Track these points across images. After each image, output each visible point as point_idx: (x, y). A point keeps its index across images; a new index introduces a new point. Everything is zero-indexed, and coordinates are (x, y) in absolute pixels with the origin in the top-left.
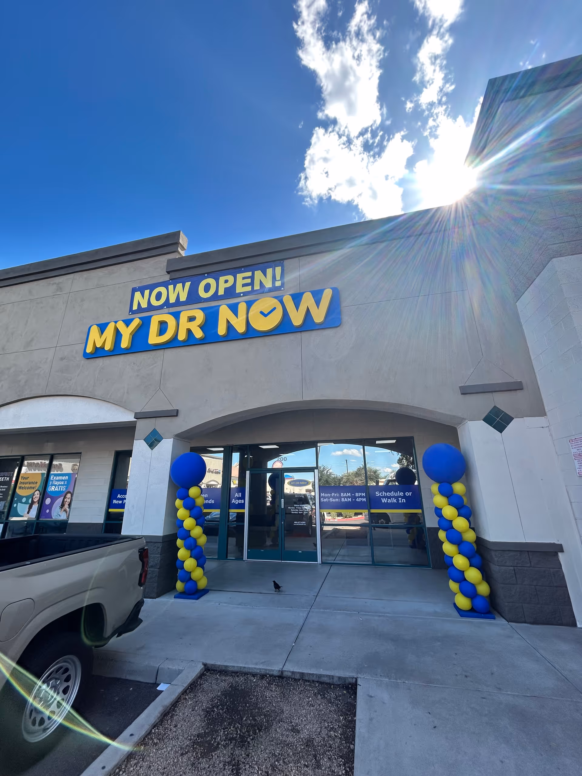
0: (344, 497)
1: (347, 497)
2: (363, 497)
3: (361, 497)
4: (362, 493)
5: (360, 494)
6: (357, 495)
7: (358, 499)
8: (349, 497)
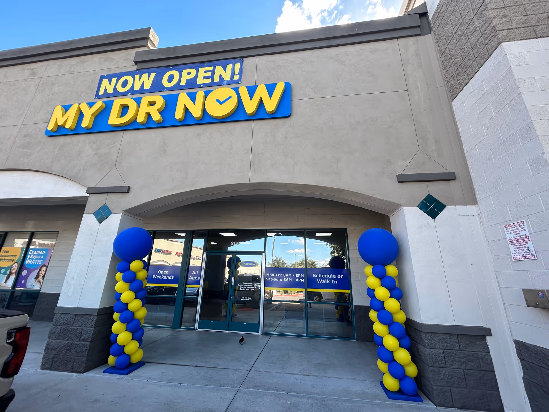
0: (286, 278)
1: (288, 278)
2: (302, 278)
3: (300, 278)
4: (301, 275)
5: (299, 275)
6: (297, 276)
7: (297, 279)
8: (290, 277)
